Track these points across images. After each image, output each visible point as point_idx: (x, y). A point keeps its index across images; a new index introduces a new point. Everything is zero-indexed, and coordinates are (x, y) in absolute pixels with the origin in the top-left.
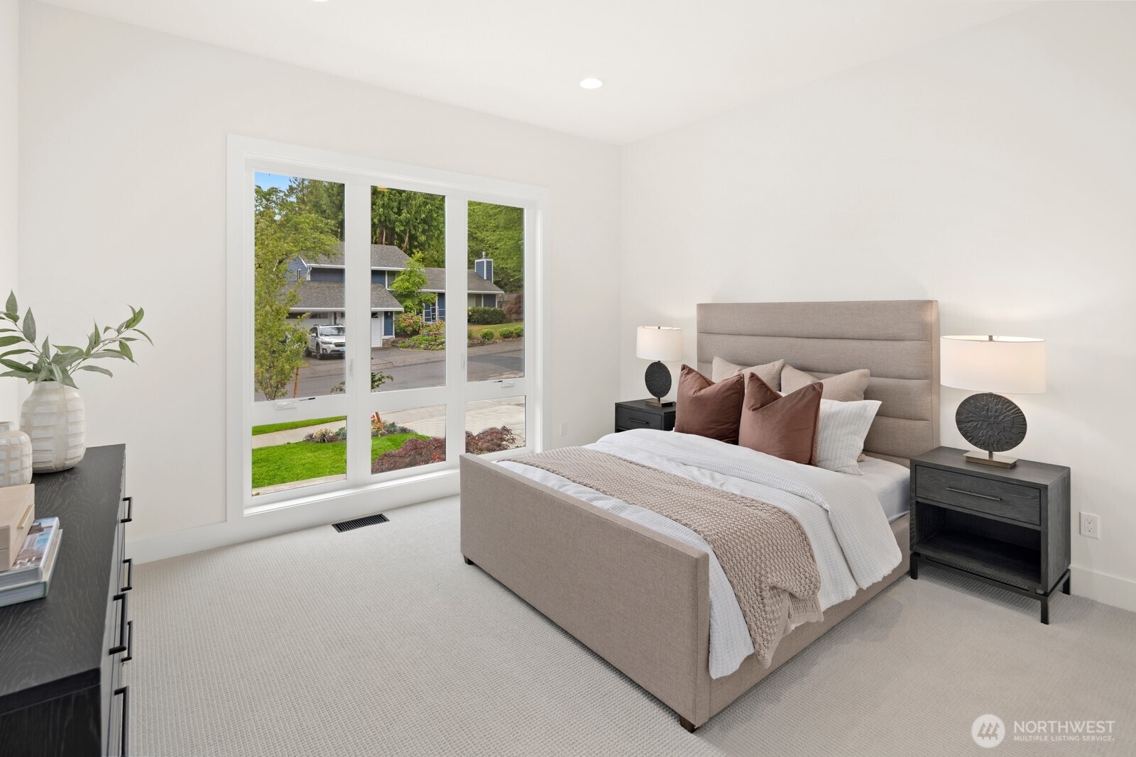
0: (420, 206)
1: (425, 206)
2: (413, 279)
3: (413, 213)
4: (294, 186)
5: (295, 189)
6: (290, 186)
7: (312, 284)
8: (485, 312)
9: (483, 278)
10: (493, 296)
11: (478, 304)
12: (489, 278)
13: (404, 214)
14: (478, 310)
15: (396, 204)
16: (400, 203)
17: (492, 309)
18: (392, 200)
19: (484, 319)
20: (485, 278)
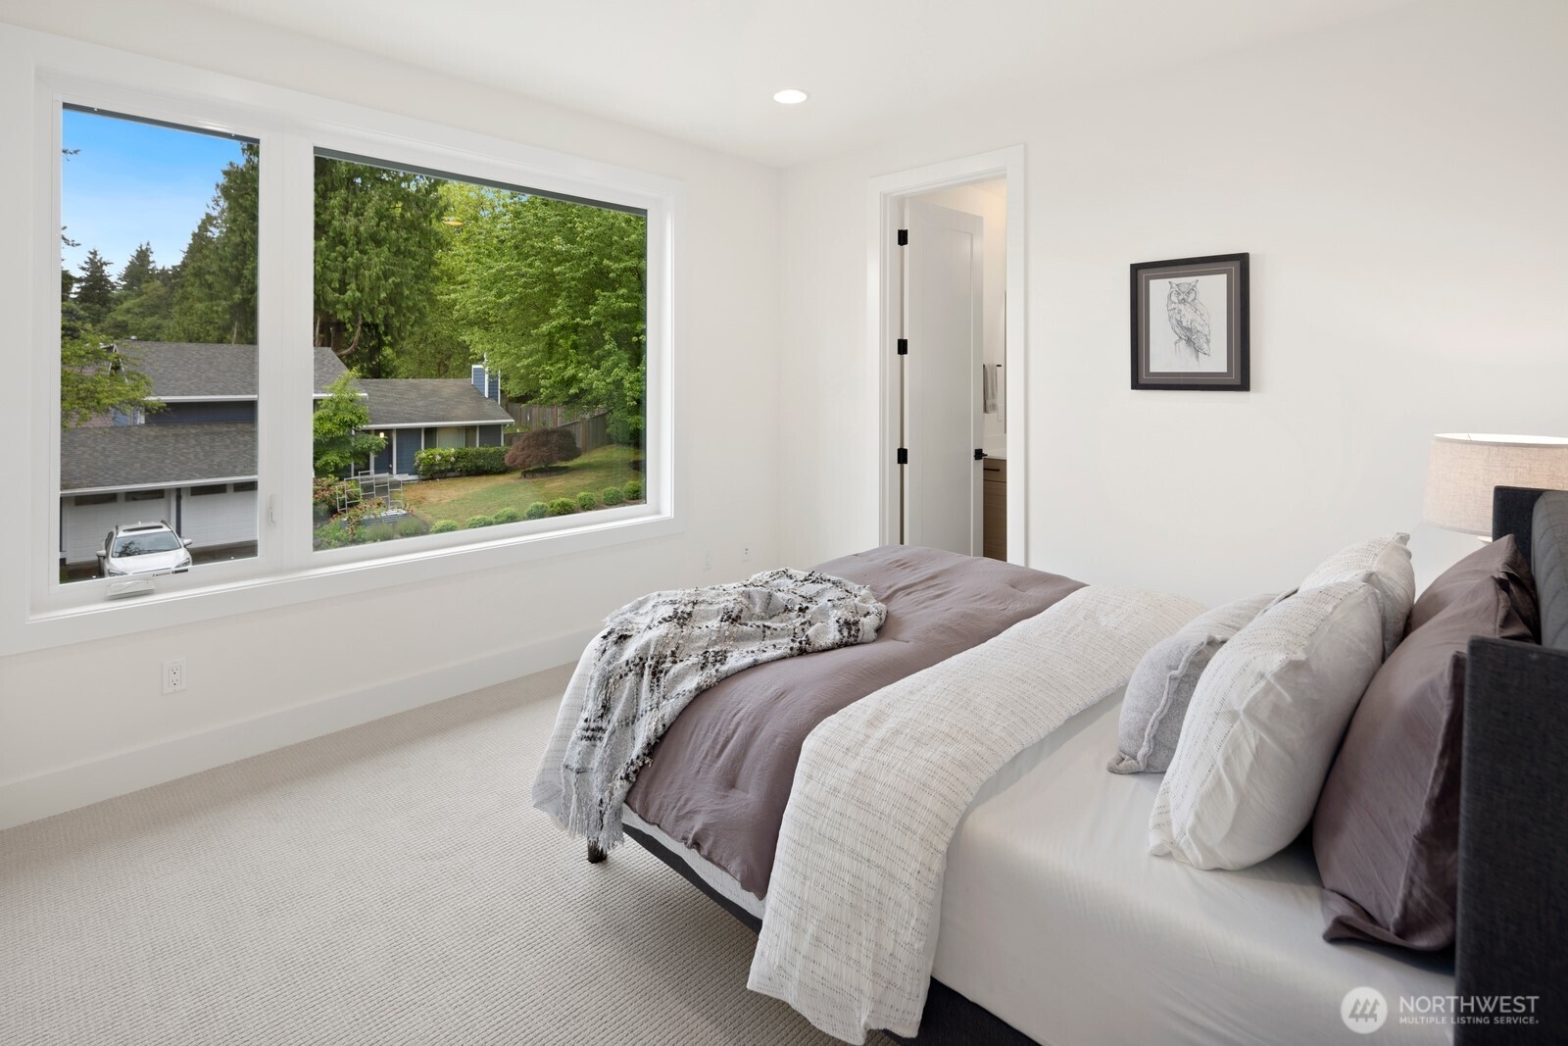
0: (378, 278)
1: (386, 279)
2: (340, 415)
3: (367, 289)
4: (215, 214)
5: (215, 218)
6: (207, 214)
7: (146, 431)
8: (479, 455)
9: (483, 394)
10: (498, 427)
11: (469, 442)
12: (493, 395)
13: (349, 293)
14: (466, 454)
15: (336, 276)
16: (344, 272)
17: (492, 450)
18: (328, 268)
19: (478, 467)
20: (486, 395)
